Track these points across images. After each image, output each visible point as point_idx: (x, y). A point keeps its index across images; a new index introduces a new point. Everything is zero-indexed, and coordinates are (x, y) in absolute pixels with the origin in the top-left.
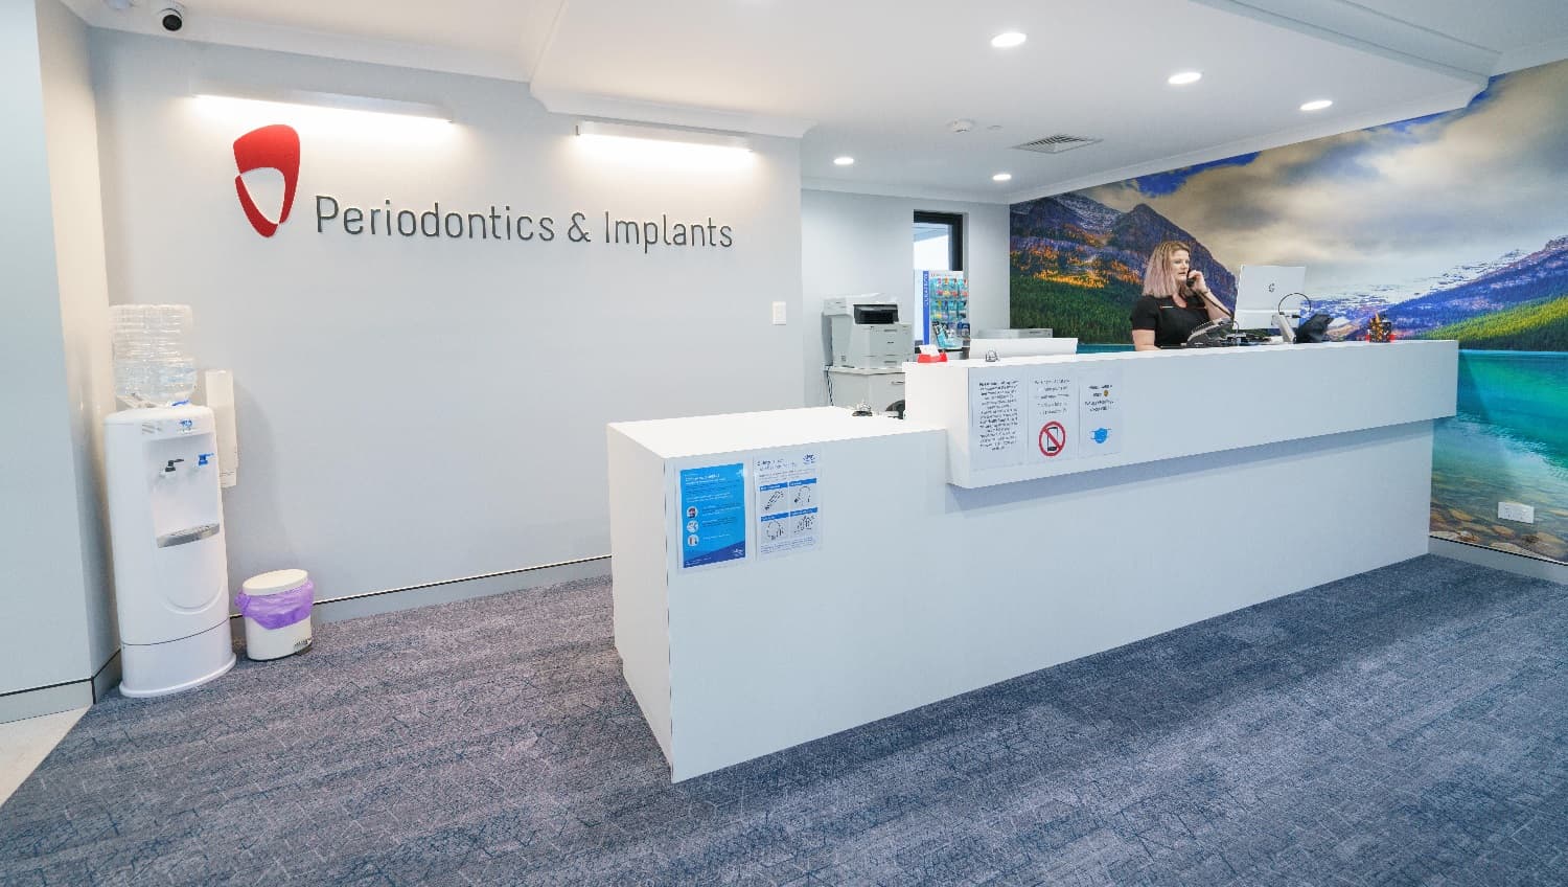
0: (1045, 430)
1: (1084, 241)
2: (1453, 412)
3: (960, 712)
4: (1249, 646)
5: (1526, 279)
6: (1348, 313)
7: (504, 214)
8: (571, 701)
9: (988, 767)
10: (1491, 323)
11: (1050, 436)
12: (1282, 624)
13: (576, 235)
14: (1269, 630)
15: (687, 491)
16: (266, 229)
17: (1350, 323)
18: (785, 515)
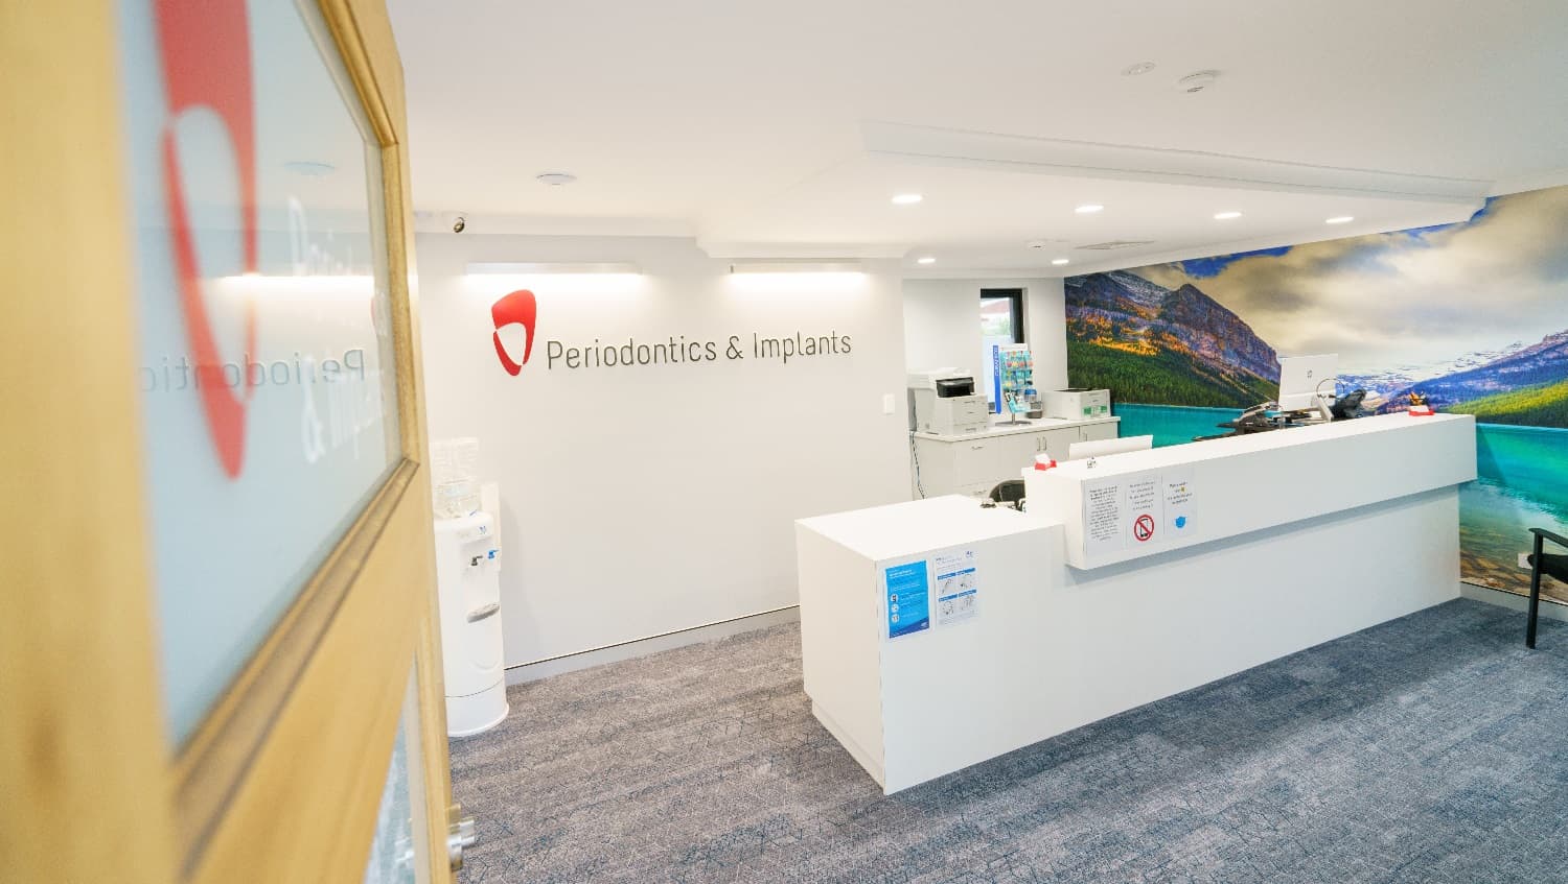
0: (1138, 521)
1: (1136, 314)
2: (1474, 476)
3: (1083, 741)
4: (1307, 684)
5: (1528, 366)
6: (1379, 386)
7: (678, 342)
8: (783, 735)
9: (1114, 783)
10: (1502, 402)
11: (1142, 526)
12: (1332, 664)
13: (732, 353)
14: (1322, 669)
15: (891, 583)
16: (513, 369)
17: (1380, 397)
18: (955, 596)
